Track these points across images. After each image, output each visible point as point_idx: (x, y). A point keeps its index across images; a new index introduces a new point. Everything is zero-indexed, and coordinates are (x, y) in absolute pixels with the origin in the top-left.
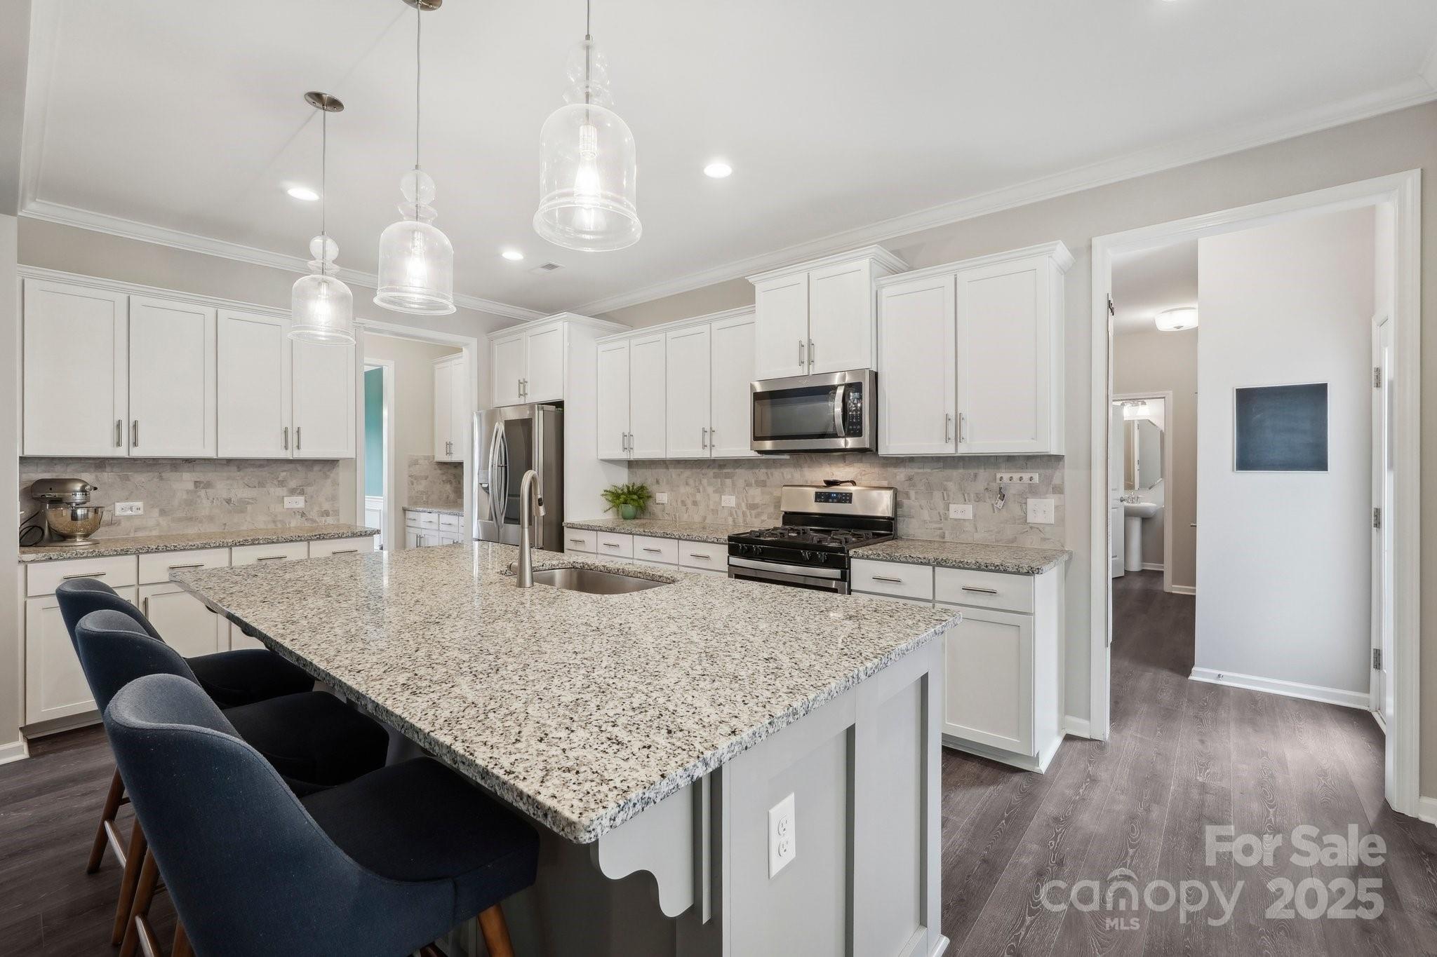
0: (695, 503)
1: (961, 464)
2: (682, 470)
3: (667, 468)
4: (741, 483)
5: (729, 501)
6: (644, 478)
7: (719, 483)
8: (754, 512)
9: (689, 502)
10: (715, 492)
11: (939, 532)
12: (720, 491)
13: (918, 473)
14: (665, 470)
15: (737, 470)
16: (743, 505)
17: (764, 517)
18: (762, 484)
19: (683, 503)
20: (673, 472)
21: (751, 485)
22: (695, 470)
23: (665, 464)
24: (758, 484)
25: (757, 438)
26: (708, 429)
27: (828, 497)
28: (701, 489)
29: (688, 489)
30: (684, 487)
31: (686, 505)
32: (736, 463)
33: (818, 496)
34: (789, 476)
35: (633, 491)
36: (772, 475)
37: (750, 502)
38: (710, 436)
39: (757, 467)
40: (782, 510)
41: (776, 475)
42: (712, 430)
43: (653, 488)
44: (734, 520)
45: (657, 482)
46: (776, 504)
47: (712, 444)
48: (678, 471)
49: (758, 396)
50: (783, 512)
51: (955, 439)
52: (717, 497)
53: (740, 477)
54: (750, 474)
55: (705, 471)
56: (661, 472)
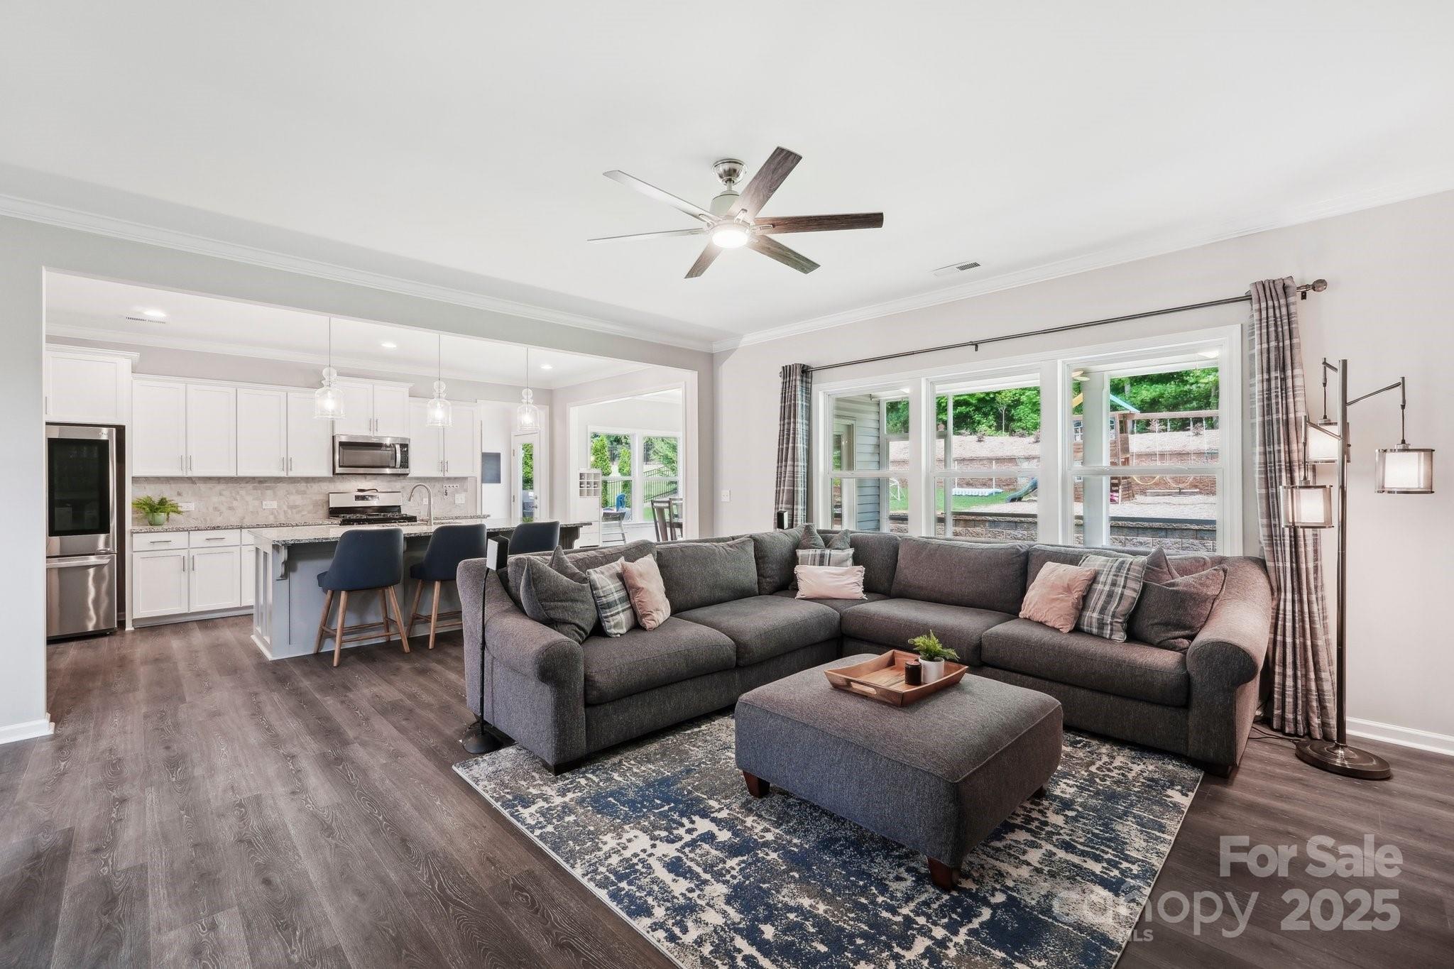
0: (231, 508)
2: (213, 485)
3: (194, 483)
4: (282, 493)
5: (271, 504)
6: (163, 492)
7: (260, 493)
8: (294, 510)
9: (224, 508)
10: (256, 499)
12: (261, 499)
14: (191, 485)
15: (278, 484)
16: (285, 507)
17: (305, 513)
18: (304, 493)
19: (216, 509)
20: (203, 487)
21: (292, 494)
22: (230, 485)
23: (191, 480)
24: (298, 492)
25: (340, 466)
26: (285, 459)
27: (363, 498)
28: (238, 497)
29: (223, 498)
30: (217, 497)
31: (219, 511)
32: (278, 480)
33: (357, 498)
34: (326, 488)
35: (163, 502)
36: (312, 487)
37: (291, 504)
38: (287, 463)
39: (298, 482)
40: (331, 506)
41: (315, 487)
42: (289, 459)
43: (175, 500)
44: (275, 517)
45: (179, 494)
46: (316, 504)
47: (289, 468)
48: (209, 485)
49: (341, 444)
50: (332, 508)
51: (443, 470)
52: (257, 503)
53: (282, 489)
54: (291, 487)
55: (243, 485)
56: (185, 487)
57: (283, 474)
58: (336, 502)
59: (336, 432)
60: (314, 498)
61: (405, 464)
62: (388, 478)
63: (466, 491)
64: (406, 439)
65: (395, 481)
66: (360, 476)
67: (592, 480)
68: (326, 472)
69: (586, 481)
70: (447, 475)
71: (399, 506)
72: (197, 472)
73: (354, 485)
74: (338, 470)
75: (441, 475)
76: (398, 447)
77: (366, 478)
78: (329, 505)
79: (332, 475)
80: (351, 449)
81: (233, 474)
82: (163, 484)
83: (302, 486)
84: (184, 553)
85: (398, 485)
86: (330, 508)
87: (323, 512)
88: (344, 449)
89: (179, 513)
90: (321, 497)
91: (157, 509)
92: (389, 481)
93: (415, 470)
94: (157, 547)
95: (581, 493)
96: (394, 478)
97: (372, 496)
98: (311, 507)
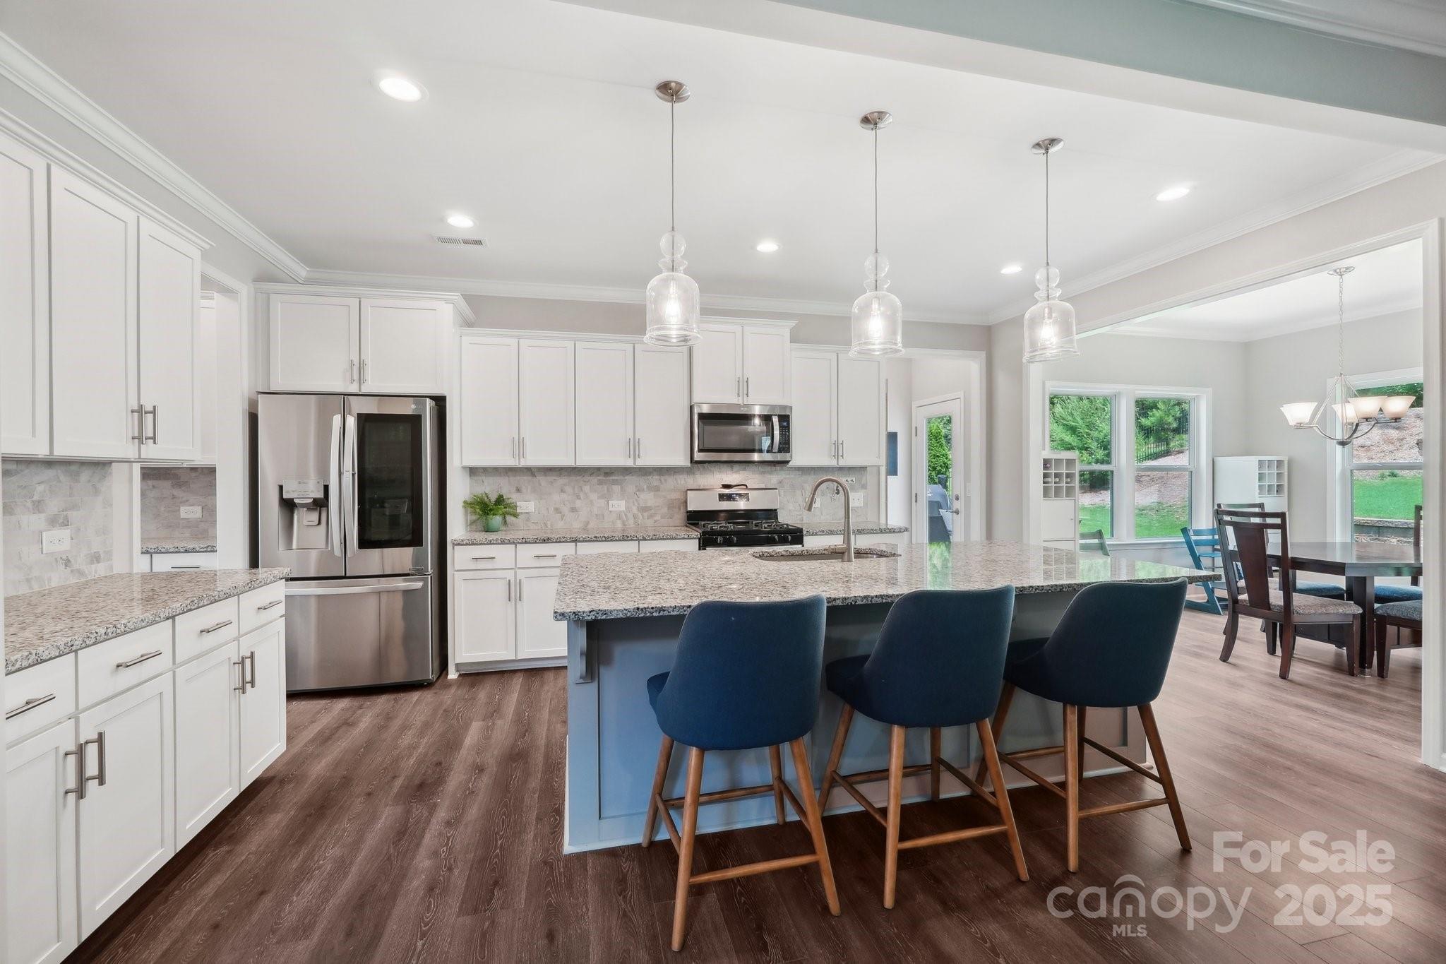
0: (573, 510)
1: (812, 472)
2: (554, 478)
3: (533, 475)
4: (631, 489)
5: (618, 505)
6: (501, 487)
7: (606, 489)
8: (646, 514)
9: (565, 510)
10: (602, 497)
11: (799, 517)
12: (607, 497)
13: (785, 478)
14: (530, 478)
15: (626, 477)
16: (635, 510)
17: (658, 517)
18: (657, 489)
19: (557, 510)
20: (543, 480)
21: (643, 490)
22: (573, 478)
23: (530, 471)
24: (650, 488)
25: (700, 451)
26: (632, 440)
27: (729, 497)
28: (582, 495)
29: (564, 496)
30: (558, 494)
31: (561, 513)
32: (626, 471)
33: (722, 497)
34: (683, 482)
35: (500, 500)
36: (666, 480)
37: (642, 504)
38: (634, 446)
39: (650, 473)
40: (689, 509)
41: (671, 482)
42: (637, 440)
43: (513, 497)
44: (623, 523)
45: (518, 490)
46: (671, 505)
47: (637, 453)
48: (550, 478)
49: (703, 417)
50: (690, 511)
51: (837, 456)
52: (602, 502)
53: (632, 482)
54: (642, 482)
55: (587, 478)
56: (524, 480)
57: (629, 463)
58: (697, 503)
59: (697, 399)
60: (669, 497)
61: (785, 446)
62: (761, 468)
63: (864, 487)
64: (784, 407)
65: (770, 473)
66: (725, 465)
67: (1064, 471)
68: (683, 461)
69: (1053, 471)
70: (842, 463)
71: (776, 510)
72: (531, 460)
73: (718, 478)
74: (698, 456)
75: (833, 463)
76: (775, 419)
77: (732, 468)
78: (686, 506)
79: (689, 464)
80: (716, 424)
81: (570, 463)
82: (501, 476)
83: (654, 480)
84: (509, 575)
85: (774, 478)
86: (687, 512)
87: (680, 517)
88: (704, 424)
89: (515, 515)
90: (676, 496)
91: (491, 510)
92: (764, 473)
93: (801, 455)
94: (481, 565)
95: (1046, 493)
96: (768, 468)
97: (740, 495)
98: (665, 510)
